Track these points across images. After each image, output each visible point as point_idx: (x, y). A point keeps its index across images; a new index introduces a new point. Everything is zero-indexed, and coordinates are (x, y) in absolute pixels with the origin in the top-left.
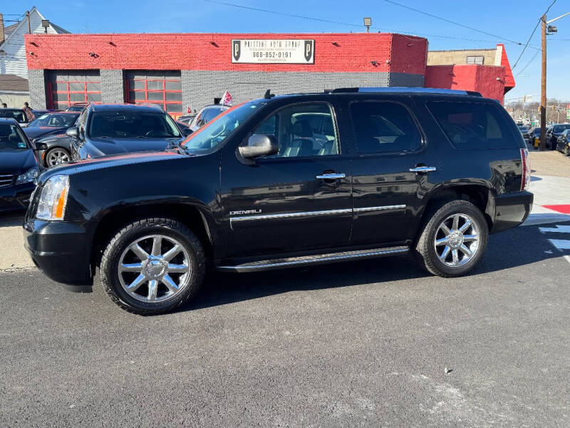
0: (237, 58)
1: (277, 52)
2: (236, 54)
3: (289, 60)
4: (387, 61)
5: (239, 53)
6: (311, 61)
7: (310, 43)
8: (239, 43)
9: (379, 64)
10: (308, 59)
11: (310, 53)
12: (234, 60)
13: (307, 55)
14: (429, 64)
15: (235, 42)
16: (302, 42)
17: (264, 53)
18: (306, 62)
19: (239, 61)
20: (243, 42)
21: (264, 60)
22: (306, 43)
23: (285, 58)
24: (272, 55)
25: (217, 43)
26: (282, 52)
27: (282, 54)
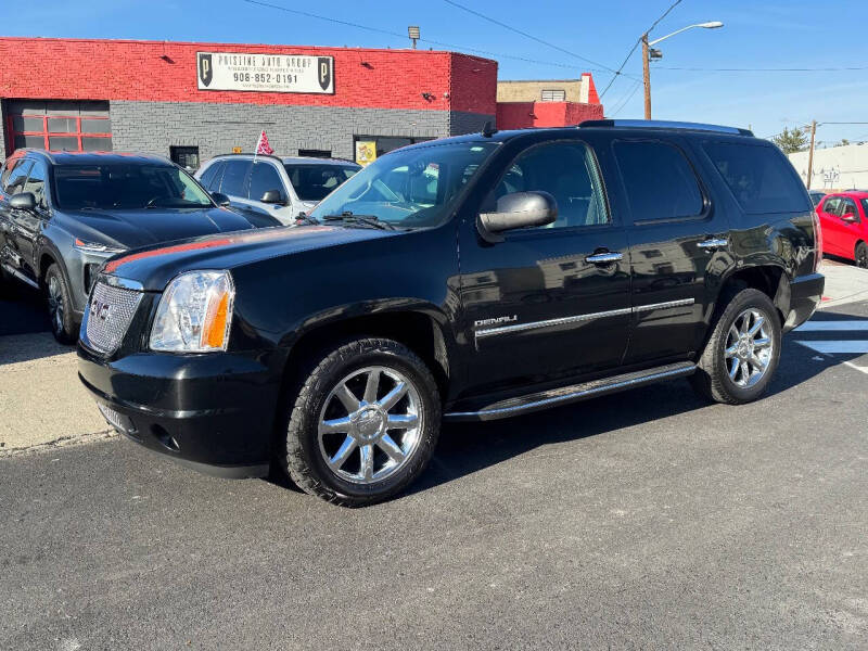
0: (207, 82)
1: (274, 75)
2: (205, 76)
3: (293, 87)
4: (446, 94)
5: (210, 74)
6: (330, 90)
7: (327, 61)
8: (209, 58)
9: (434, 98)
10: (324, 86)
11: (327, 77)
12: (201, 86)
13: (323, 80)
14: (500, 99)
15: (202, 57)
16: (314, 60)
17: (252, 74)
18: (320, 90)
19: (209, 87)
20: (215, 57)
21: (251, 85)
22: (320, 61)
23: (287, 83)
24: (266, 78)
25: (170, 57)
26: (282, 74)
27: (282, 78)
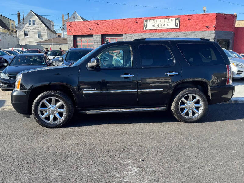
0: (146, 28)
1: (163, 24)
2: (145, 26)
3: (168, 27)
4: (214, 26)
5: (147, 25)
6: (178, 27)
7: (178, 19)
8: (147, 21)
9: (210, 27)
10: (176, 26)
11: (178, 24)
12: (144, 29)
13: (176, 24)
15: (145, 21)
16: (174, 19)
17: (157, 25)
18: (176, 28)
19: (146, 29)
20: (148, 21)
21: (157, 28)
22: (176, 19)
23: (166, 26)
24: (161, 25)
25: (138, 22)
26: (165, 24)
27: (165, 25)
